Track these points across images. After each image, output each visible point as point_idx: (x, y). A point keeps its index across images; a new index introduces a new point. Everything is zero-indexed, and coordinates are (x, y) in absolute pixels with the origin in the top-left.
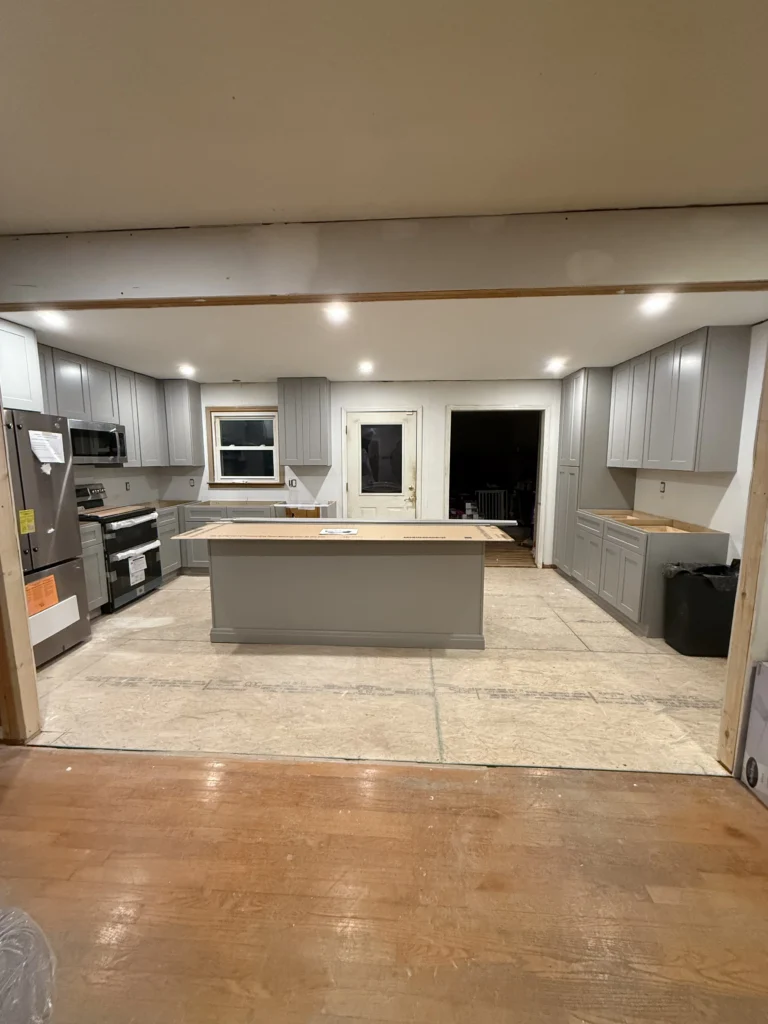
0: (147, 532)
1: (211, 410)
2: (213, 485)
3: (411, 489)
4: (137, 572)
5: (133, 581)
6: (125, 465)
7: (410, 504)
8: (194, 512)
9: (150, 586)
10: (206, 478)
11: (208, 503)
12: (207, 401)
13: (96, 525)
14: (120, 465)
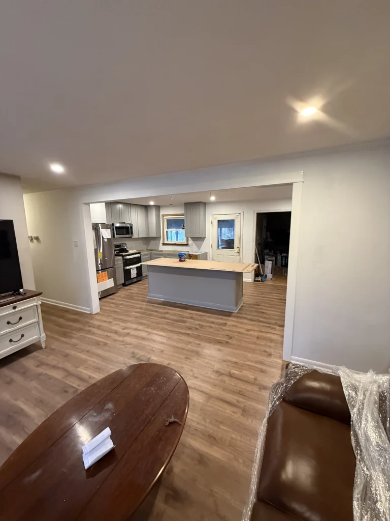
0: (138, 260)
1: (163, 216)
2: (164, 244)
3: (238, 248)
4: (134, 273)
5: (132, 277)
6: (133, 237)
7: (238, 254)
8: (155, 254)
9: (139, 279)
10: (161, 241)
11: (162, 251)
12: (162, 212)
13: (121, 257)
14: (131, 237)
